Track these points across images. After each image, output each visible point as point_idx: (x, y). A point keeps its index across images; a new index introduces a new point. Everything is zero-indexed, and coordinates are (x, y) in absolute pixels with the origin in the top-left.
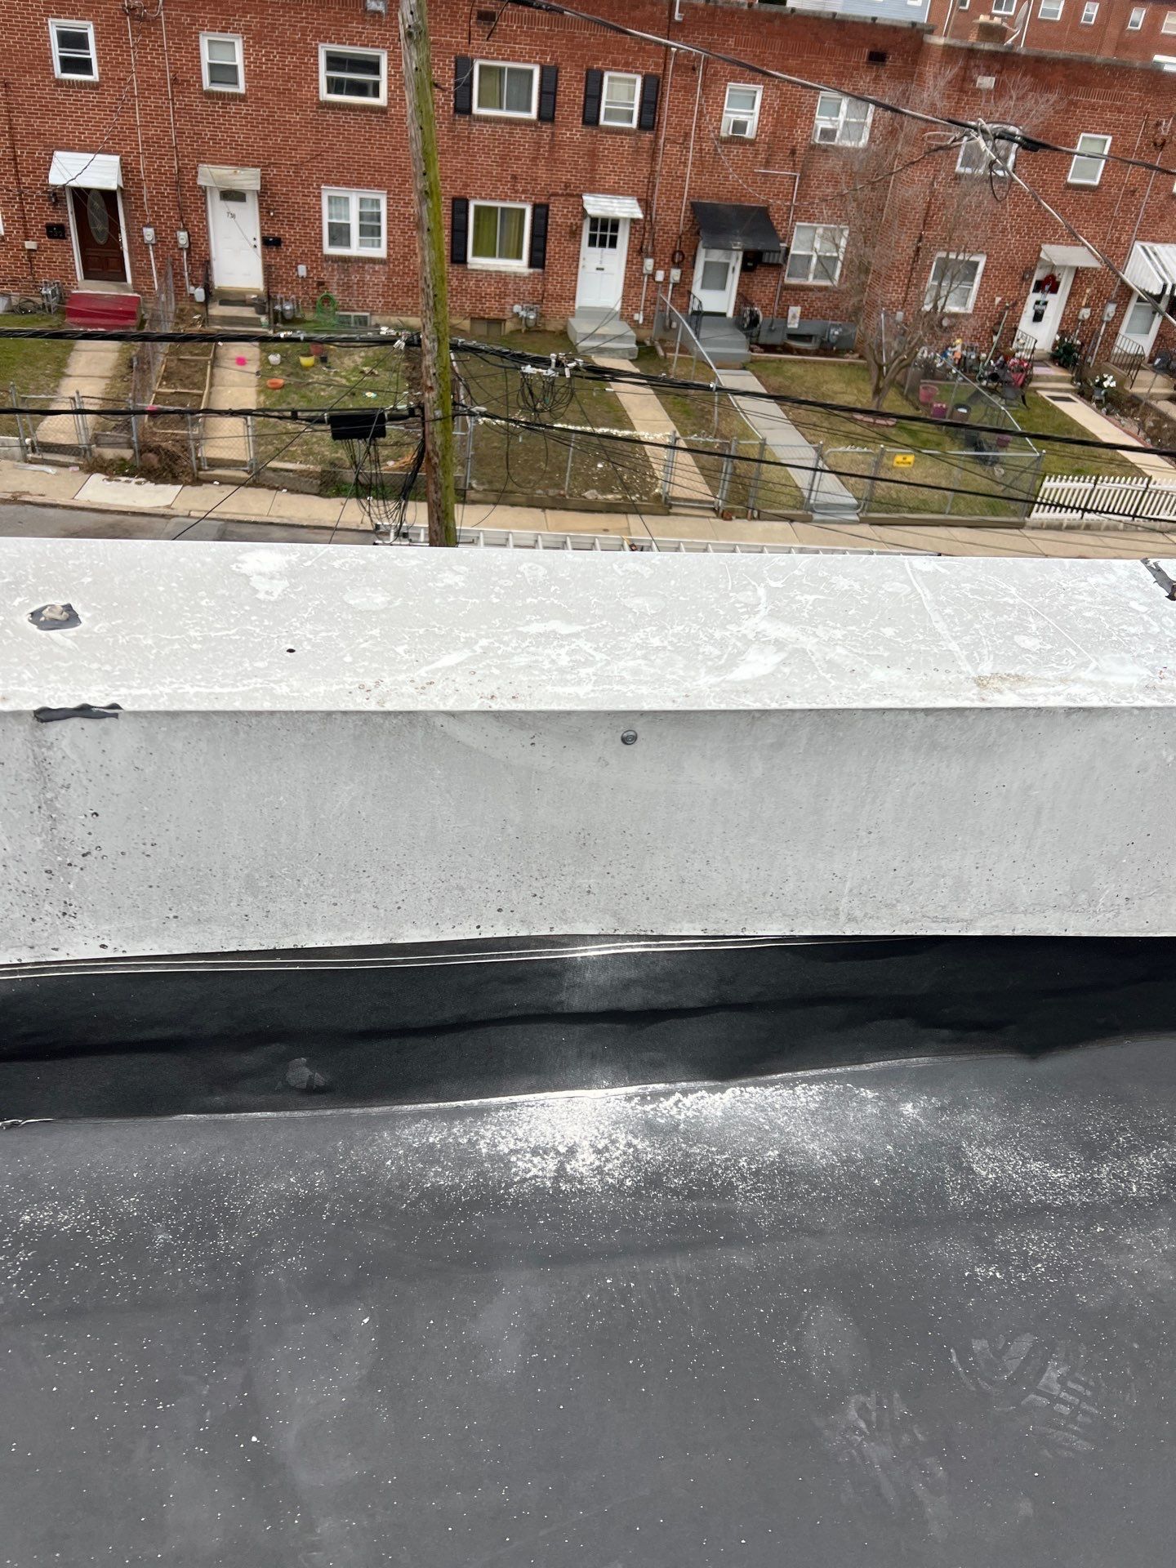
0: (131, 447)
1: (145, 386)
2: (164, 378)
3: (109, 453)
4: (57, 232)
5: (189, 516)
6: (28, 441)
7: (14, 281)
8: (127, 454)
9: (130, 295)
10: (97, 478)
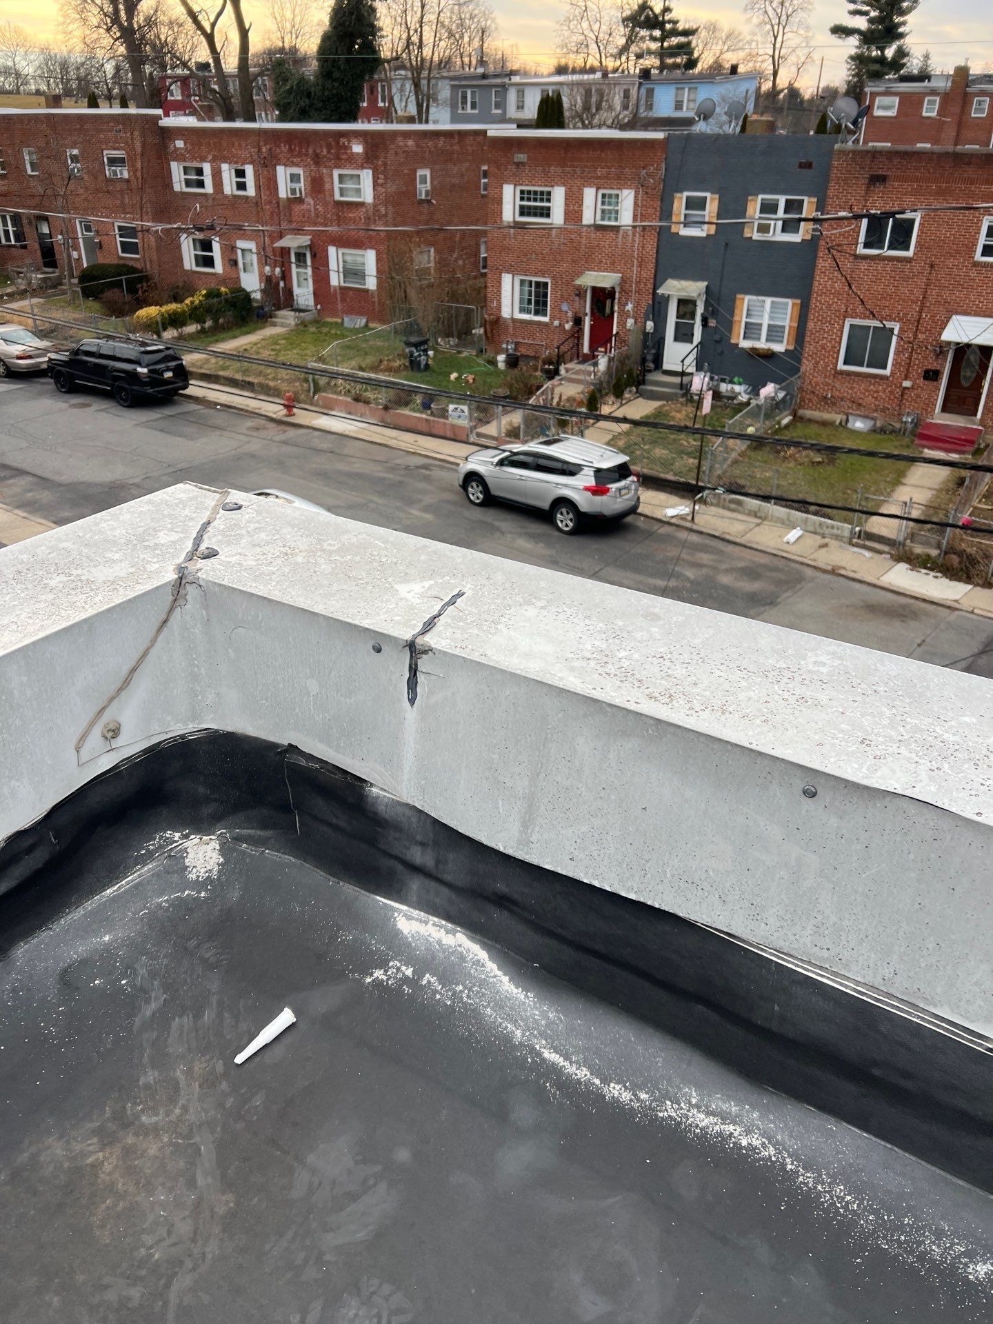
0: (939, 546)
1: (966, 501)
2: (984, 496)
3: (918, 550)
4: (932, 376)
5: (972, 612)
6: (857, 529)
7: (883, 410)
8: (934, 553)
9: (975, 427)
10: (902, 567)
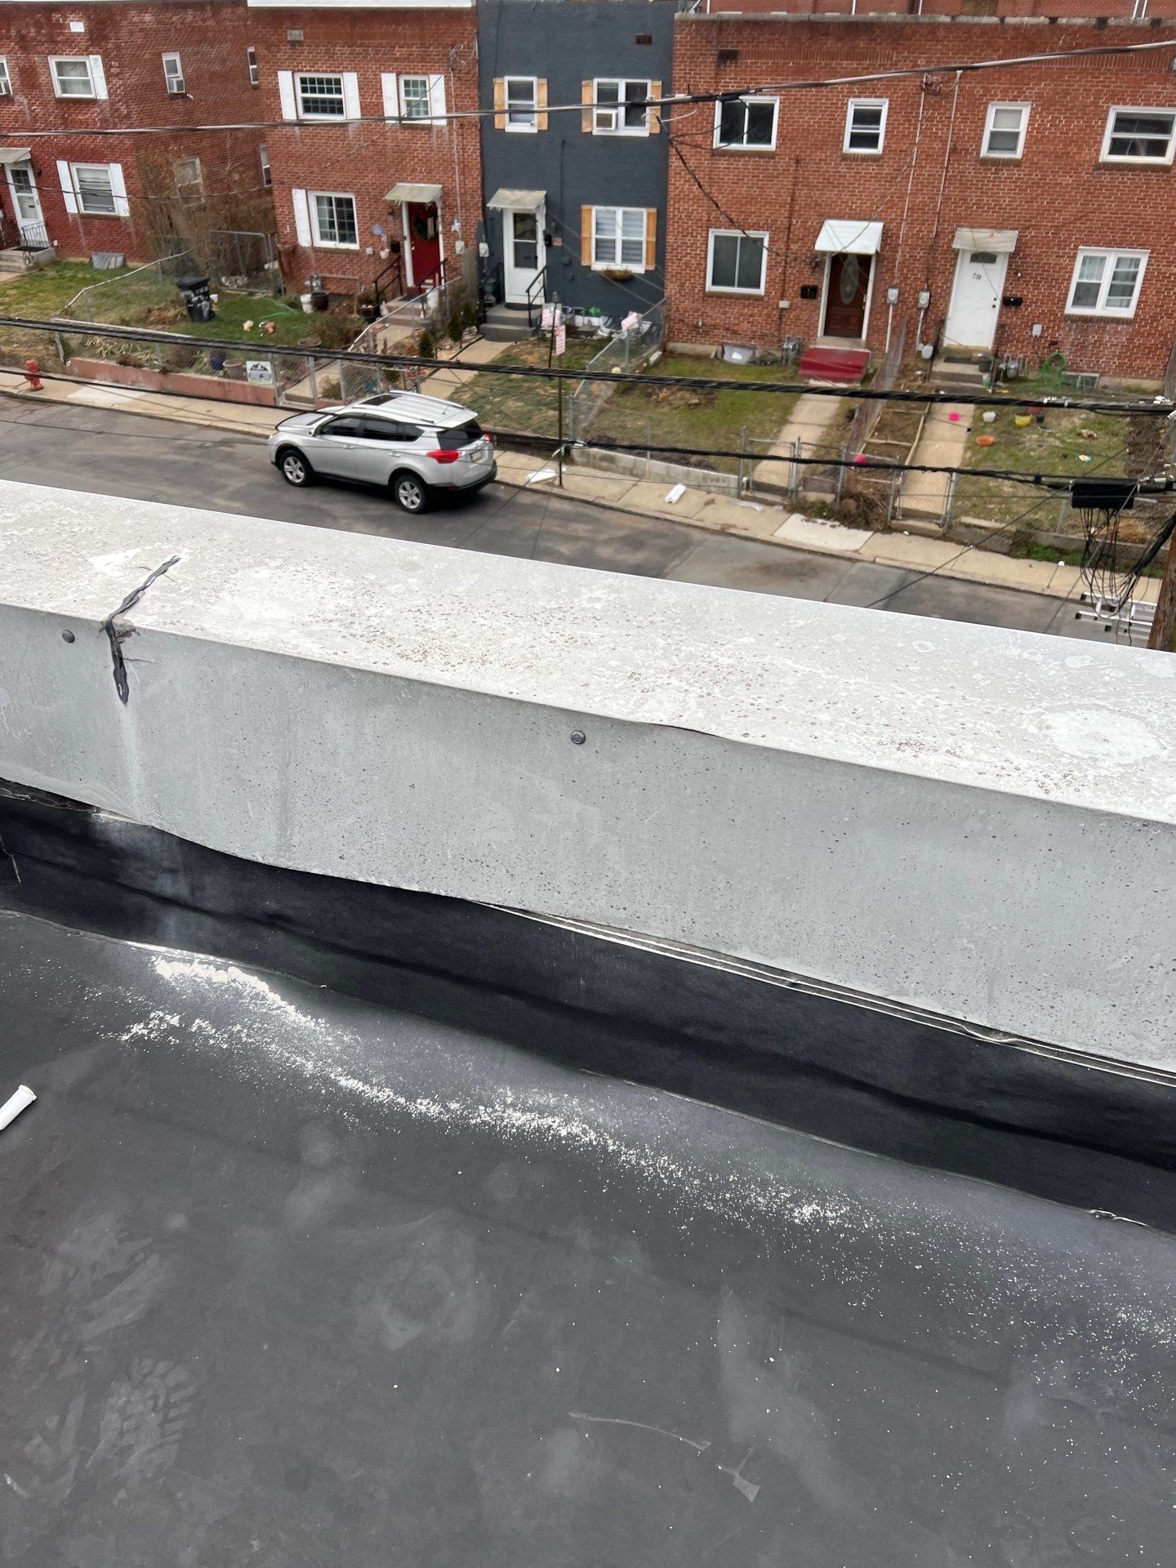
0: (833, 491)
1: (858, 437)
2: (877, 429)
3: (812, 496)
4: (810, 293)
5: (874, 562)
6: (745, 479)
7: (762, 337)
8: (829, 498)
9: (862, 350)
10: (797, 518)
